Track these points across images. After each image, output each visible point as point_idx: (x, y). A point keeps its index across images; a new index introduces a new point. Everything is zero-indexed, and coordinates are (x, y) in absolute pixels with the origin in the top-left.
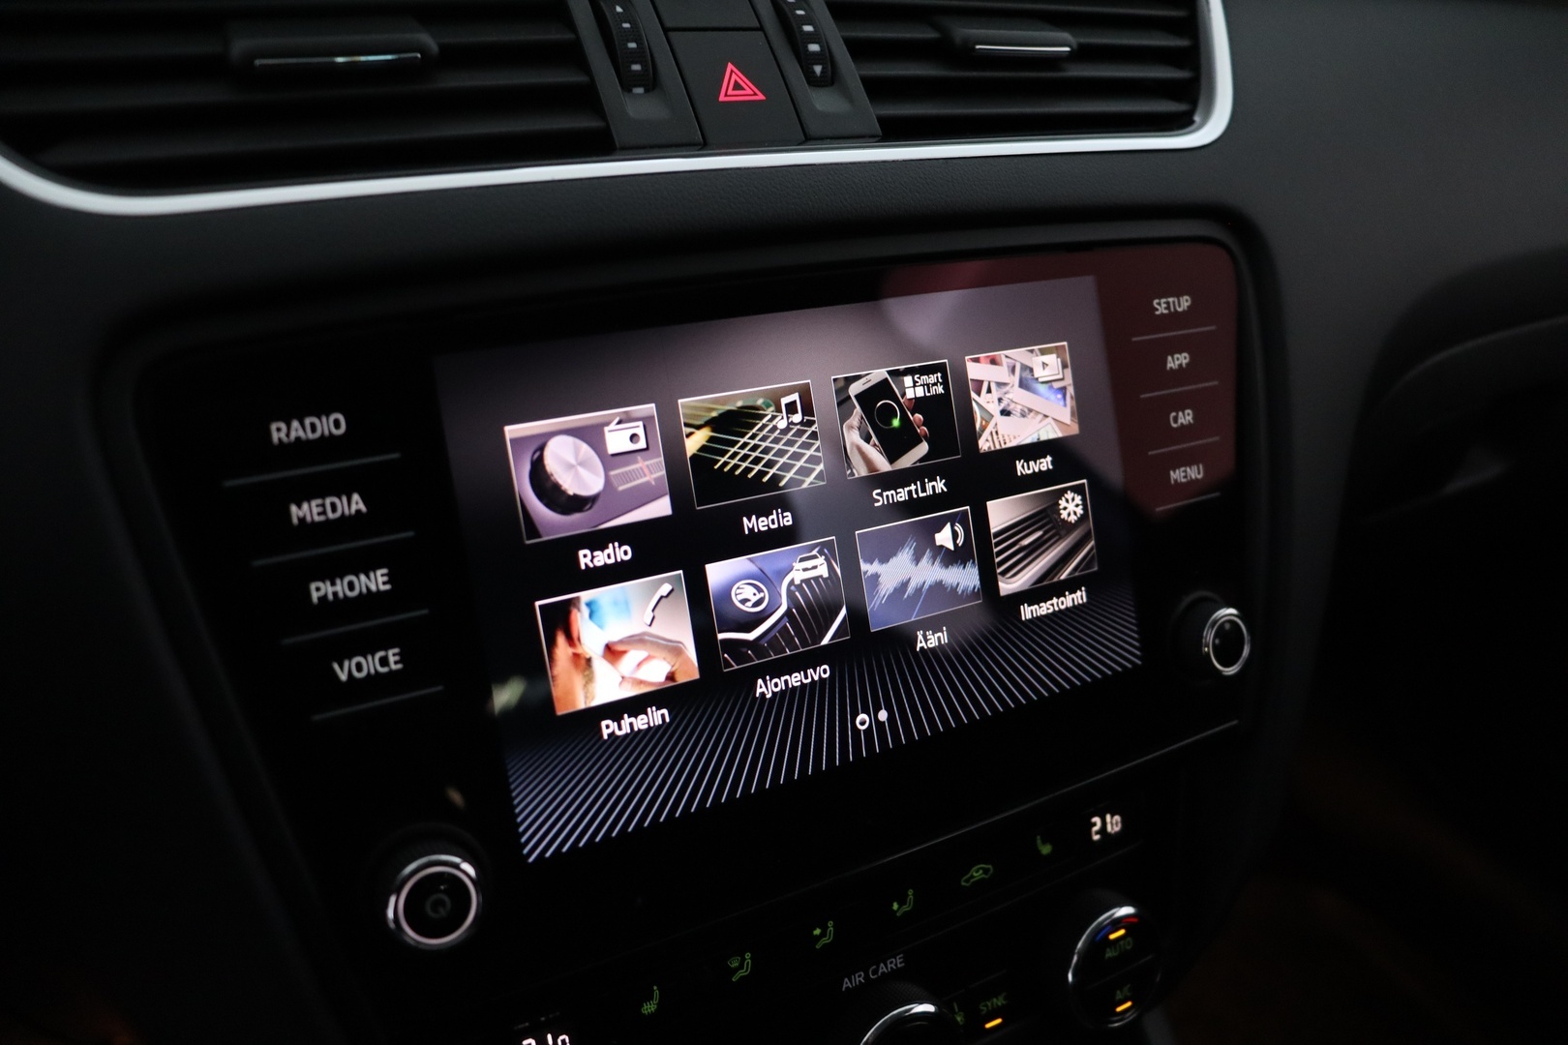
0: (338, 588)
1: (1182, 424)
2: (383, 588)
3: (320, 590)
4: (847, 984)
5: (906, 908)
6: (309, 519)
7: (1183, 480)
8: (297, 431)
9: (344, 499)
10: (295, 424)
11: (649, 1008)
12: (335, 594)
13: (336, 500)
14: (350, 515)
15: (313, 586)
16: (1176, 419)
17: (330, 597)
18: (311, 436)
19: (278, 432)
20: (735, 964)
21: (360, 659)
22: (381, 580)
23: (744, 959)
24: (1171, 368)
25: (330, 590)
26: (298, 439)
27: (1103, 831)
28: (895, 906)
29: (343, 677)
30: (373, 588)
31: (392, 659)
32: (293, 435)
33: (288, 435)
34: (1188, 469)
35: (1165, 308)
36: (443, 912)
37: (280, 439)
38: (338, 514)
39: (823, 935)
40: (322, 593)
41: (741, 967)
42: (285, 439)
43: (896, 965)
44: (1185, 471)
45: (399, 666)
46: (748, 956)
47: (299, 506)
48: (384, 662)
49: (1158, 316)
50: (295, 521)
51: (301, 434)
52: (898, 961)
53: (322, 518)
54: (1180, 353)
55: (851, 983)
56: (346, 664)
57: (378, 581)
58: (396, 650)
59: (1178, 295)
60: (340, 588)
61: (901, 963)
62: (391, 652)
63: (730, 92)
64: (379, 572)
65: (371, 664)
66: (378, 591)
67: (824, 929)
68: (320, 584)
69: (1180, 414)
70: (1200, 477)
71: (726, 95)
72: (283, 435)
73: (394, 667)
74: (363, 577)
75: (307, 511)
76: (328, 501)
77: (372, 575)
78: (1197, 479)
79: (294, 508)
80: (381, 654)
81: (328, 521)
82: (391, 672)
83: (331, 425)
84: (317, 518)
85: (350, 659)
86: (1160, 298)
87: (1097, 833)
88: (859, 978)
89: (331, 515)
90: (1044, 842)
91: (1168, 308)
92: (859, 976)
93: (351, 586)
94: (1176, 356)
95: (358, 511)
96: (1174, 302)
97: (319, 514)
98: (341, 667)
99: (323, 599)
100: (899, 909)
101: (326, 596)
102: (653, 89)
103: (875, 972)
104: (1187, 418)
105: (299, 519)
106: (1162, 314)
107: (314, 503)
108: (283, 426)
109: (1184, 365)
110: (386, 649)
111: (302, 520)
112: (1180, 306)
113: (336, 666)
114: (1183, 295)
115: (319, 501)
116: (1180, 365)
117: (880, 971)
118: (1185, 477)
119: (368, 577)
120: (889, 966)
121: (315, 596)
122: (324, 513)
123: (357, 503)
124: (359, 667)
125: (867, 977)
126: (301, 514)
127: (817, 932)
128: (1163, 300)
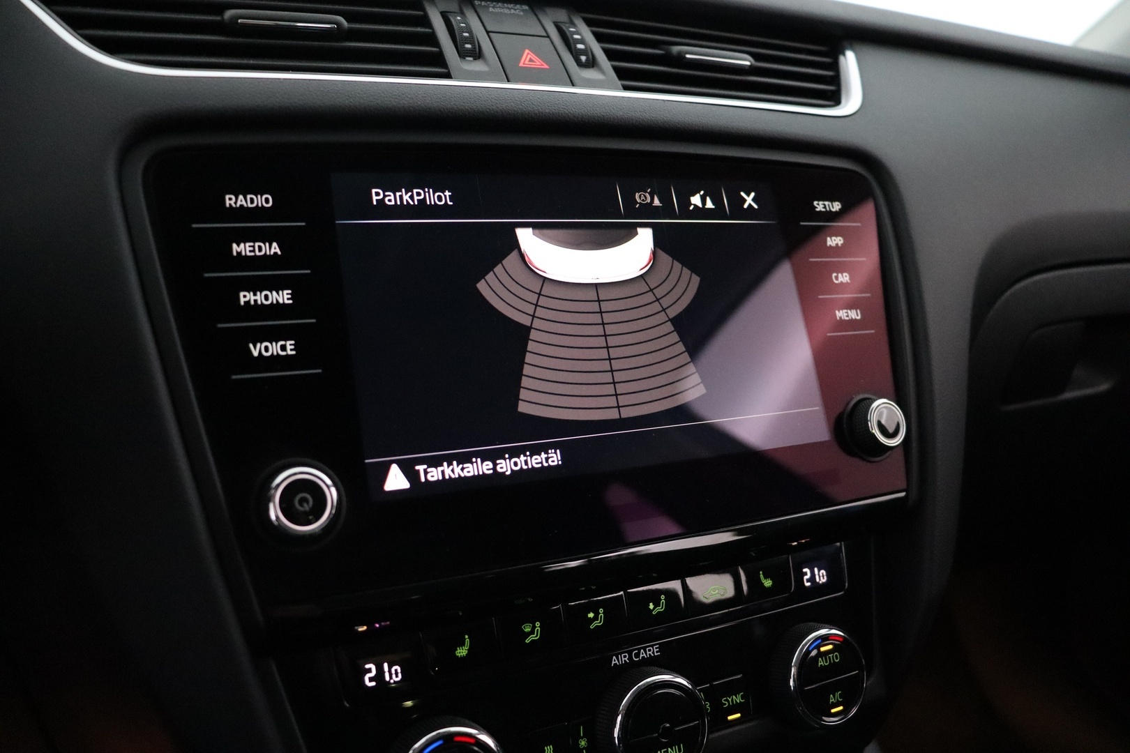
0: (258, 297)
1: (842, 282)
2: (287, 302)
3: (245, 297)
4: (614, 661)
5: (659, 609)
6: (243, 254)
7: (847, 318)
8: (241, 201)
9: (267, 244)
10: (241, 197)
11: (462, 652)
12: (256, 301)
13: (262, 244)
14: (270, 255)
15: (242, 294)
16: (837, 278)
17: (252, 303)
18: (250, 205)
19: (230, 200)
20: (528, 629)
21: (268, 344)
22: (286, 297)
23: (534, 627)
24: (830, 245)
25: (253, 298)
26: (242, 206)
27: (812, 579)
28: (651, 606)
29: (256, 354)
30: (281, 301)
31: (289, 347)
32: (239, 203)
33: (236, 203)
34: (849, 311)
35: (823, 208)
36: (306, 507)
37: (230, 204)
38: (263, 253)
39: (596, 618)
40: (247, 299)
41: (532, 632)
42: (234, 205)
43: (653, 653)
44: (847, 313)
45: (294, 353)
46: (538, 624)
47: (238, 245)
48: (283, 348)
49: (817, 212)
50: (235, 254)
51: (244, 203)
52: (655, 650)
53: (252, 254)
54: (836, 236)
55: (619, 662)
56: (258, 345)
57: (284, 297)
58: (293, 342)
59: (832, 200)
60: (259, 298)
61: (657, 652)
62: (289, 343)
63: (527, 62)
64: (285, 292)
65: (274, 349)
66: (284, 303)
67: (597, 614)
68: (246, 293)
69: (840, 275)
70: (859, 318)
71: (524, 64)
72: (232, 202)
73: (290, 353)
74: (274, 293)
75: (243, 249)
76: (257, 244)
77: (281, 292)
78: (856, 319)
79: (235, 246)
80: (283, 343)
81: (255, 256)
82: (287, 355)
83: (263, 201)
84: (248, 254)
85: (261, 343)
86: (819, 200)
87: (808, 581)
88: (624, 658)
89: (258, 253)
90: (766, 577)
91: (825, 207)
92: (625, 657)
93: (266, 297)
94: (833, 238)
95: (275, 253)
96: (829, 205)
97: (250, 251)
98: (255, 347)
99: (247, 303)
100: (654, 608)
101: (249, 301)
102: (479, 58)
103: (637, 655)
104: (845, 278)
105: (237, 252)
106: (820, 211)
107: (248, 244)
108: (233, 197)
109: (840, 245)
110: (286, 340)
111: (239, 254)
112: (833, 207)
113: (251, 346)
114: (835, 201)
115: (252, 244)
116: (837, 244)
117: (641, 656)
118: (847, 316)
119: (278, 294)
120: (648, 653)
121: (242, 300)
122: (254, 251)
123: (275, 248)
124: (267, 349)
125: (630, 658)
126: (239, 250)
127: (591, 615)
128: (821, 203)
